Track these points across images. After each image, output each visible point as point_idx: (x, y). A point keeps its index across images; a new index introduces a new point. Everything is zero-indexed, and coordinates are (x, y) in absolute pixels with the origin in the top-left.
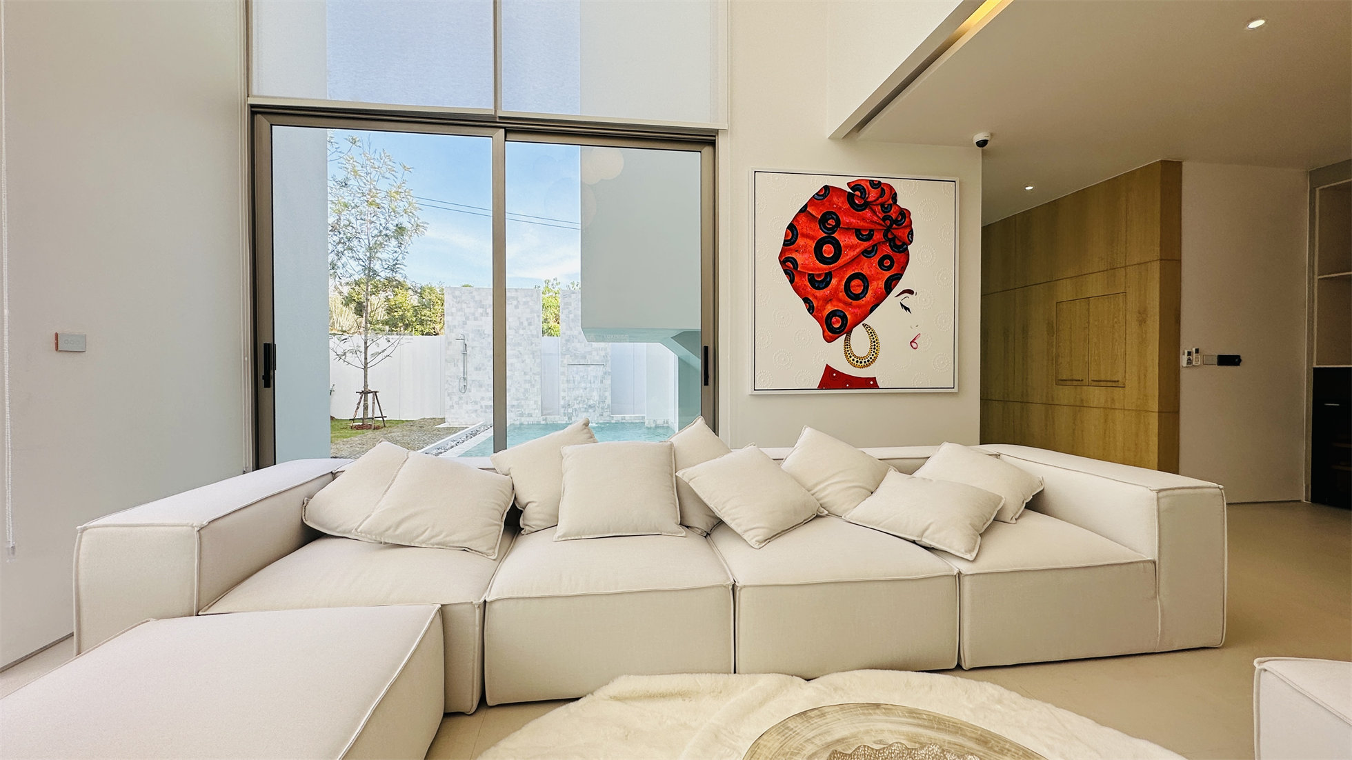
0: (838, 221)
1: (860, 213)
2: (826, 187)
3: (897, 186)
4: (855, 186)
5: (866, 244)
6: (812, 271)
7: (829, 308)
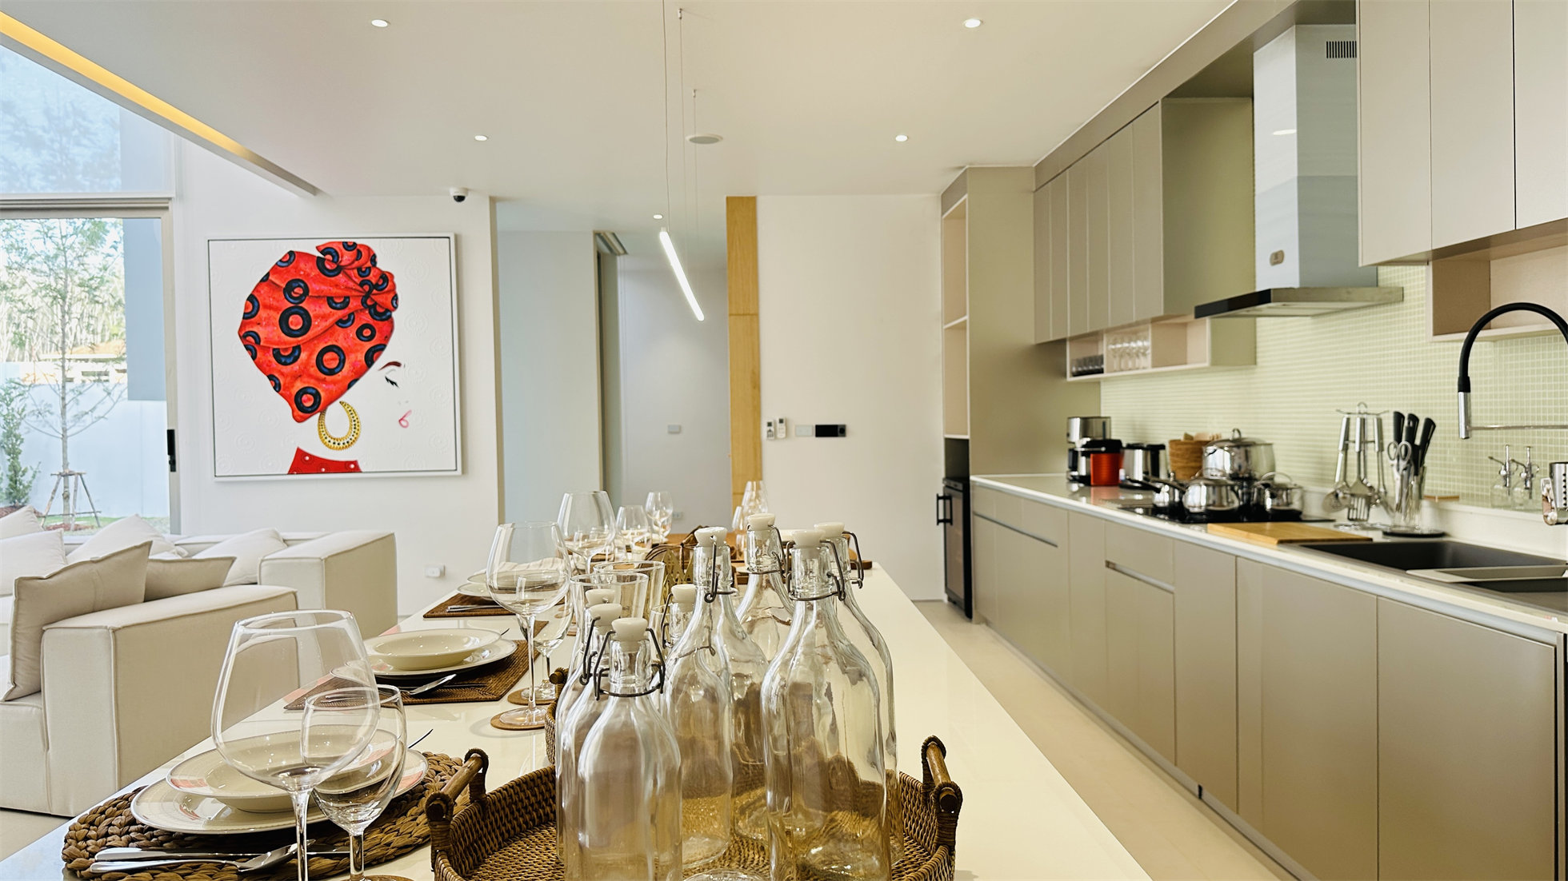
0: (306, 290)
1: (333, 279)
2: (291, 253)
3: (376, 246)
4: (325, 250)
5: (339, 314)
6: (278, 344)
7: (299, 385)
